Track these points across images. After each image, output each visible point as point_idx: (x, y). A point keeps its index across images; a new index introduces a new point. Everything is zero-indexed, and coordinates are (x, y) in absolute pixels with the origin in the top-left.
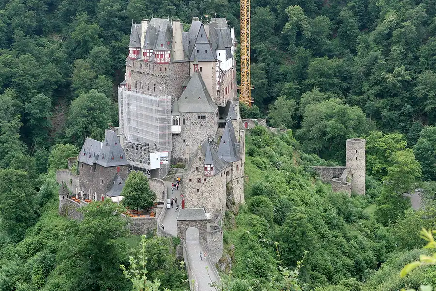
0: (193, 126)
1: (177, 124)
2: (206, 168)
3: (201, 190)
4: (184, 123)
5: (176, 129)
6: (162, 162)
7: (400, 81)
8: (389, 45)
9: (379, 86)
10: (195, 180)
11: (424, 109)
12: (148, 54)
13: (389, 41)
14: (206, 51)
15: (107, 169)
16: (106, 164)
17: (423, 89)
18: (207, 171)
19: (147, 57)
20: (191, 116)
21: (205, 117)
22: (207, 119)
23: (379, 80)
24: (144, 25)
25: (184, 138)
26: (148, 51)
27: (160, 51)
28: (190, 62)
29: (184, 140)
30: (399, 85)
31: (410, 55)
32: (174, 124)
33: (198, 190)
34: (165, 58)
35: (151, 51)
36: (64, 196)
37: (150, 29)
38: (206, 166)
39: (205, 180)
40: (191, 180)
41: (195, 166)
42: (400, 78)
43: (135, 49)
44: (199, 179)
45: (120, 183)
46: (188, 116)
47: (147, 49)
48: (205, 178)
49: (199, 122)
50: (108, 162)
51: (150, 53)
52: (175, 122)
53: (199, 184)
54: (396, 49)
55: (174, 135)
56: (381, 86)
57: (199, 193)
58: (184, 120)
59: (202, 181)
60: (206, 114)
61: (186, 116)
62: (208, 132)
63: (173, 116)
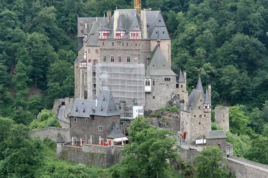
0: (161, 86)
1: (149, 85)
2: (206, 107)
3: (202, 123)
4: (154, 84)
5: (148, 89)
6: (139, 113)
7: (209, 74)
8: (192, 47)
9: (190, 79)
10: (198, 116)
11: (228, 94)
12: (122, 35)
13: (192, 45)
14: (164, 32)
15: (107, 118)
16: (106, 114)
17: (229, 79)
18: (207, 109)
19: (121, 36)
20: (160, 79)
21: (170, 79)
22: (171, 80)
23: (190, 74)
24: (117, 13)
25: (154, 96)
26: (122, 32)
27: (136, 31)
28: (150, 40)
29: (154, 97)
30: (208, 76)
31: (211, 55)
32: (146, 85)
33: (200, 123)
34: (139, 36)
35: (124, 32)
36: (62, 143)
37: (122, 16)
38: (206, 105)
39: (205, 116)
40: (195, 116)
41: (198, 105)
42: (209, 71)
43: (106, 32)
44: (201, 115)
45: (118, 128)
46: (157, 79)
47: (121, 31)
48: (205, 114)
49: (165, 82)
50: (108, 113)
51: (123, 33)
52: (148, 84)
53: (200, 118)
54: (200, 51)
55: (146, 93)
56: (192, 78)
57: (201, 125)
58: (154, 82)
59: (203, 116)
60: (170, 77)
61: (155, 78)
62: (172, 90)
63: (146, 79)
